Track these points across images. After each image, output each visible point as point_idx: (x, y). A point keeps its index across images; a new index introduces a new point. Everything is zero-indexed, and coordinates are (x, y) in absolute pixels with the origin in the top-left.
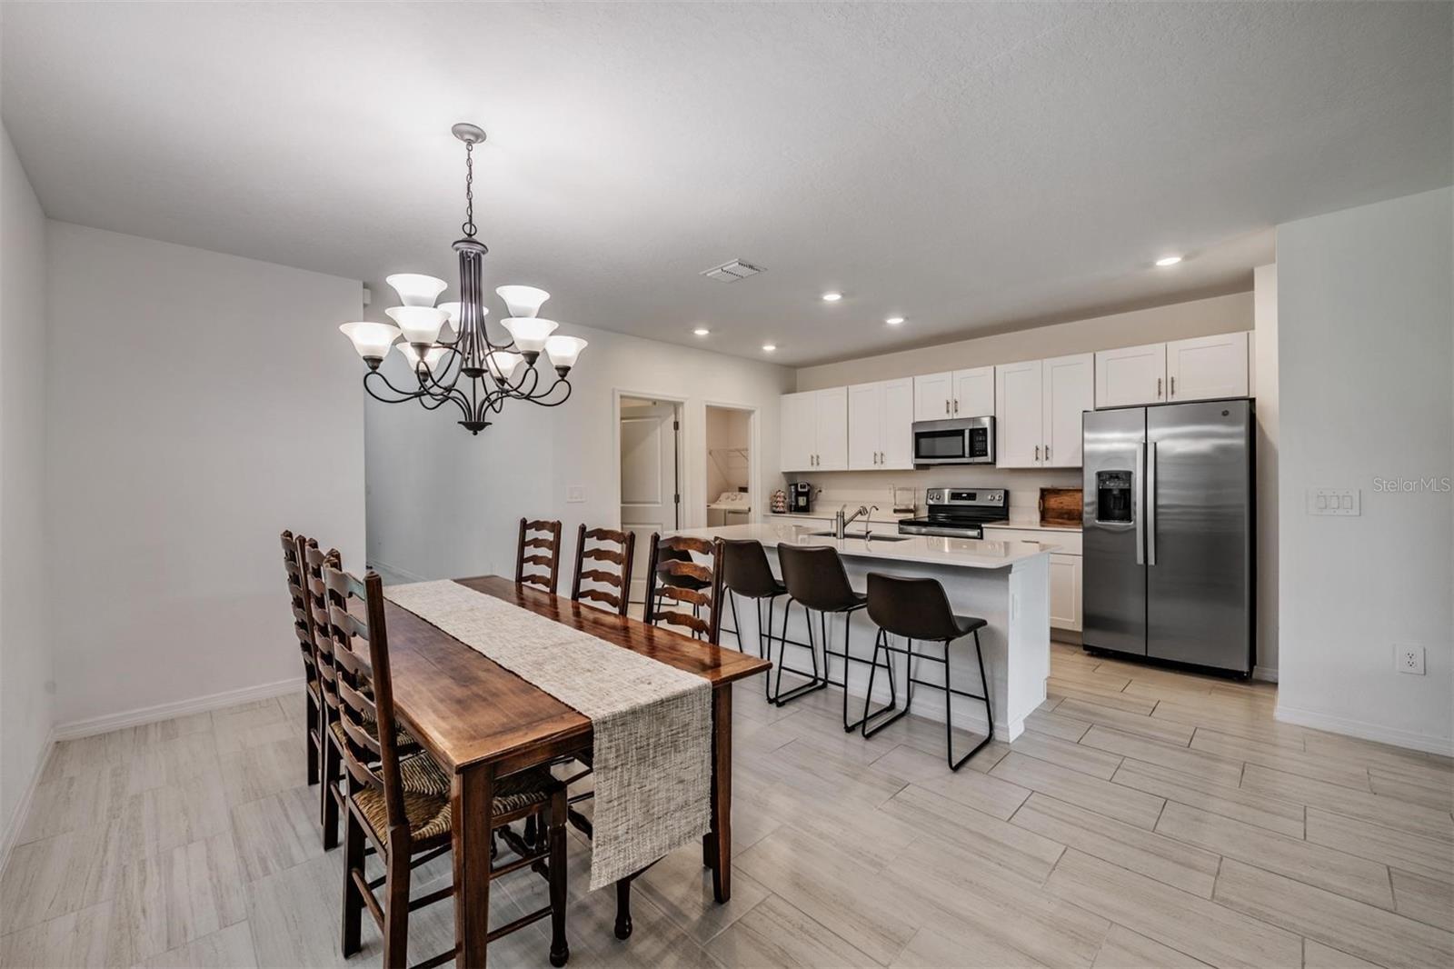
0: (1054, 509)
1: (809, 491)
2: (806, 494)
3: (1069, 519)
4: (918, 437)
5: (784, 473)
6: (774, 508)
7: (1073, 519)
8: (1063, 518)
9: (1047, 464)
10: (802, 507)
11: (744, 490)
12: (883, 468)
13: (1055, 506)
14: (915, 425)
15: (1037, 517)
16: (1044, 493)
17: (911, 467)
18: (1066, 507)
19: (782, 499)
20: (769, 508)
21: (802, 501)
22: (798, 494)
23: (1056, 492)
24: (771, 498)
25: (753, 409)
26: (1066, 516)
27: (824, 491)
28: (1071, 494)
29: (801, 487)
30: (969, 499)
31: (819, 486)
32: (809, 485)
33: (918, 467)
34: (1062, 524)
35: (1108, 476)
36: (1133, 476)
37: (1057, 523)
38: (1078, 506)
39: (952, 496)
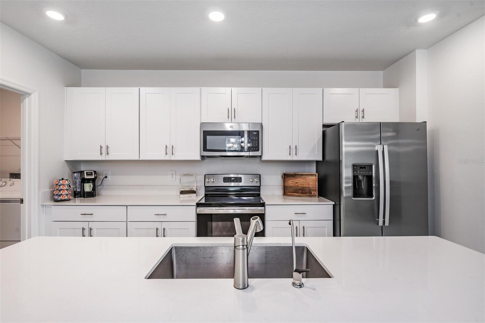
0: (291, 187)
1: (96, 178)
2: (93, 181)
3: (302, 193)
4: (206, 134)
5: (67, 161)
6: (56, 197)
7: (305, 193)
8: (298, 193)
9: (295, 158)
10: (88, 193)
11: (16, 176)
12: (173, 158)
13: (292, 185)
14: (202, 124)
15: (280, 192)
16: (285, 176)
17: (198, 158)
18: (300, 186)
19: (66, 187)
20: (49, 195)
21: (88, 187)
22: (84, 181)
23: (294, 176)
24: (52, 186)
25: (29, 91)
26: (300, 191)
27: (109, 177)
28: (303, 177)
29: (87, 174)
30: (237, 182)
31: (104, 173)
32: (95, 172)
33: (203, 157)
34: (298, 196)
35: (361, 168)
36: (374, 166)
37: (294, 196)
38: (309, 184)
39: (224, 180)
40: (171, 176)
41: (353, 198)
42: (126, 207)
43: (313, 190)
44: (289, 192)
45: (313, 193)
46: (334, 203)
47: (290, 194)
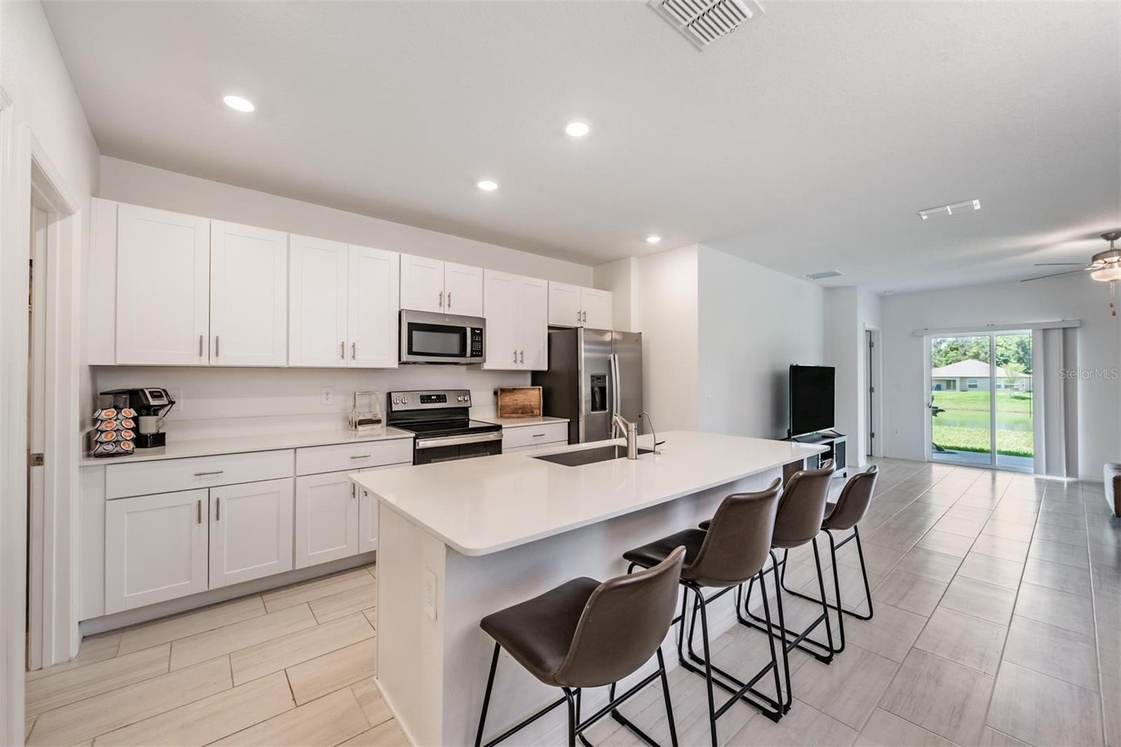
0: (509, 406)
3: (523, 413)
4: (411, 328)
5: (90, 366)
6: (109, 447)
7: (526, 413)
8: (517, 413)
10: (156, 436)
12: (355, 364)
13: (509, 403)
16: (498, 392)
17: (396, 365)
18: (520, 404)
19: (132, 424)
21: (152, 425)
23: (513, 390)
26: (520, 411)
27: (181, 403)
28: (523, 391)
29: (153, 396)
30: (440, 402)
32: (166, 391)
34: (519, 417)
35: (598, 378)
36: (607, 377)
37: (514, 418)
38: (531, 401)
39: (421, 399)
40: (324, 397)
41: (592, 413)
42: (293, 450)
43: (536, 408)
44: (506, 413)
45: (535, 412)
46: (569, 420)
47: (507, 415)
